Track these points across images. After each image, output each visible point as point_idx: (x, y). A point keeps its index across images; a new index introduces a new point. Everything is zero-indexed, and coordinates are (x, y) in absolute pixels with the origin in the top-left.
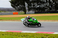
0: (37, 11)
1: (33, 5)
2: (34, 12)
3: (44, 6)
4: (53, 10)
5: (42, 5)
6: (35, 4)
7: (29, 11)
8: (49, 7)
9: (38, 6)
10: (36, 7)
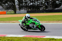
0: (30, 10)
1: (25, 3)
2: (26, 11)
3: (38, 4)
4: (49, 9)
5: (36, 2)
6: (27, 1)
7: (20, 10)
8: (44, 5)
9: (31, 4)
10: (28, 5)
